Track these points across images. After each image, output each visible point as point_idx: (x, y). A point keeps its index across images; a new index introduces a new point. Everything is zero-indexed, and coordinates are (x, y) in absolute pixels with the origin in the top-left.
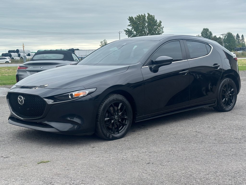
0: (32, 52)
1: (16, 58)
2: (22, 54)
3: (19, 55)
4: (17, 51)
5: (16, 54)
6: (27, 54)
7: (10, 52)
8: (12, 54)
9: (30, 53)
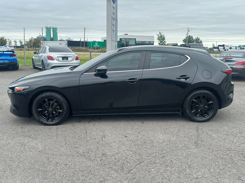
0: (233, 46)
1: (222, 50)
2: (226, 48)
3: (224, 48)
4: (223, 46)
5: (222, 47)
6: (230, 47)
7: (219, 46)
8: (220, 47)
9: (232, 47)
